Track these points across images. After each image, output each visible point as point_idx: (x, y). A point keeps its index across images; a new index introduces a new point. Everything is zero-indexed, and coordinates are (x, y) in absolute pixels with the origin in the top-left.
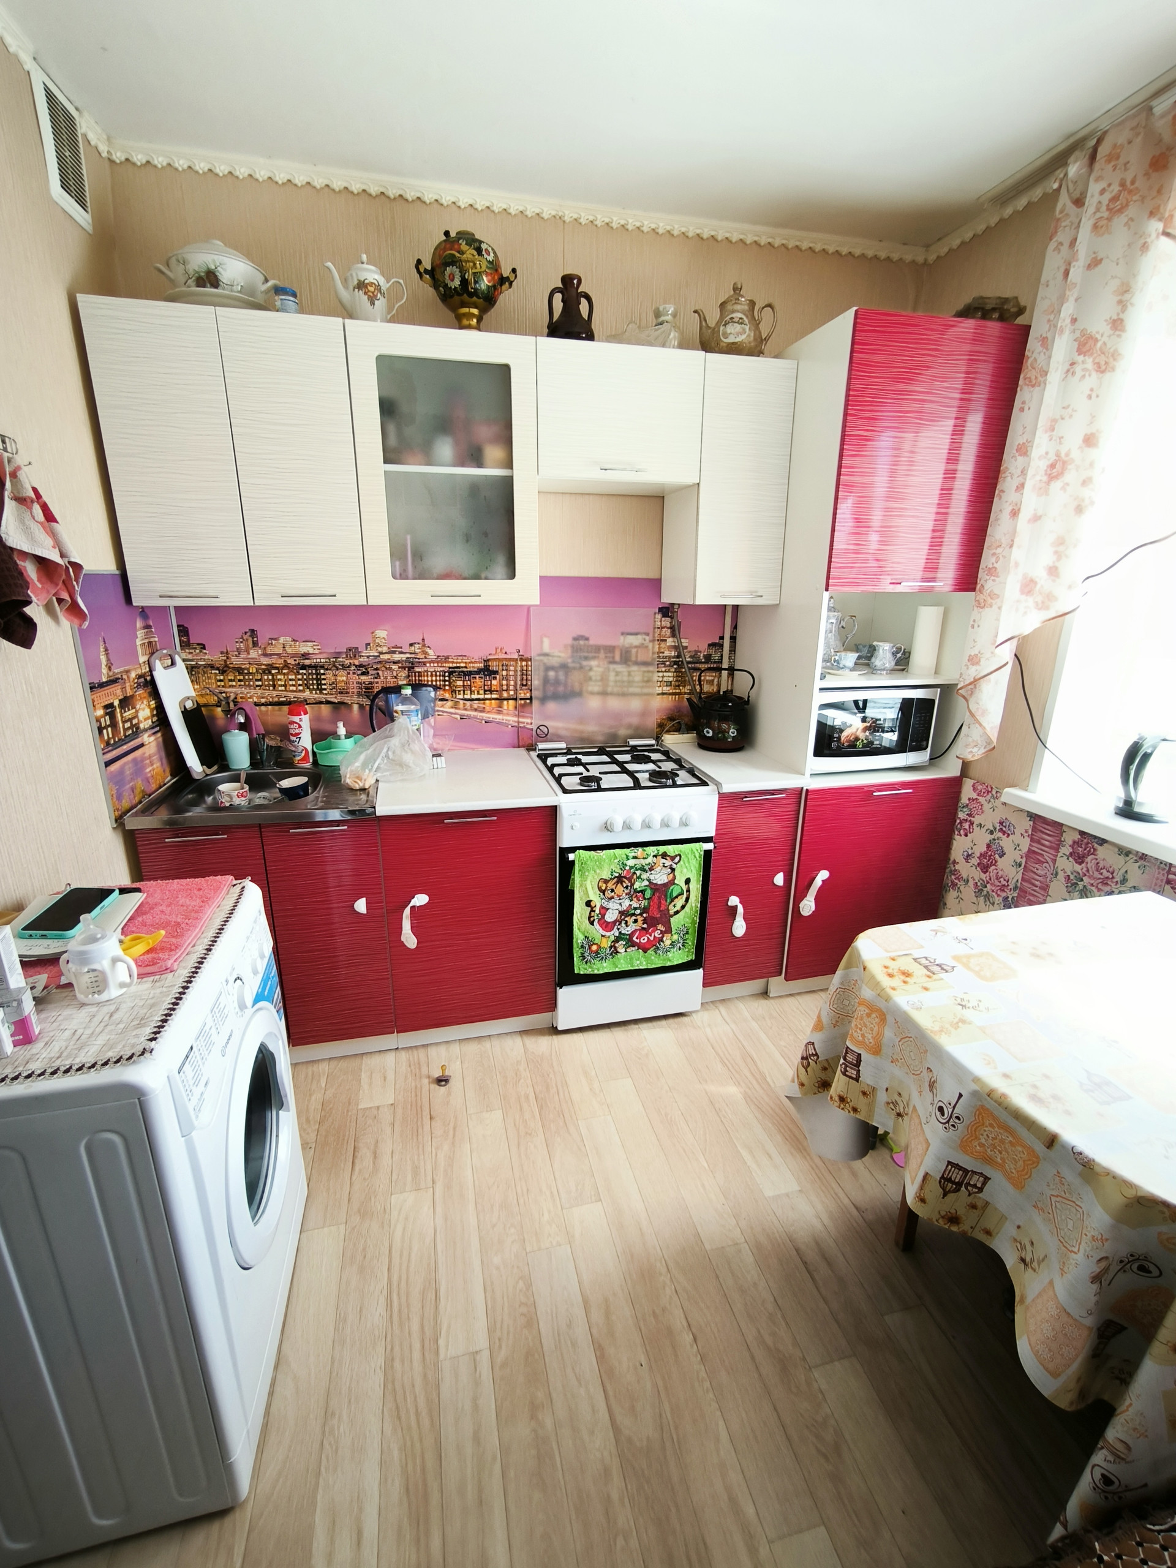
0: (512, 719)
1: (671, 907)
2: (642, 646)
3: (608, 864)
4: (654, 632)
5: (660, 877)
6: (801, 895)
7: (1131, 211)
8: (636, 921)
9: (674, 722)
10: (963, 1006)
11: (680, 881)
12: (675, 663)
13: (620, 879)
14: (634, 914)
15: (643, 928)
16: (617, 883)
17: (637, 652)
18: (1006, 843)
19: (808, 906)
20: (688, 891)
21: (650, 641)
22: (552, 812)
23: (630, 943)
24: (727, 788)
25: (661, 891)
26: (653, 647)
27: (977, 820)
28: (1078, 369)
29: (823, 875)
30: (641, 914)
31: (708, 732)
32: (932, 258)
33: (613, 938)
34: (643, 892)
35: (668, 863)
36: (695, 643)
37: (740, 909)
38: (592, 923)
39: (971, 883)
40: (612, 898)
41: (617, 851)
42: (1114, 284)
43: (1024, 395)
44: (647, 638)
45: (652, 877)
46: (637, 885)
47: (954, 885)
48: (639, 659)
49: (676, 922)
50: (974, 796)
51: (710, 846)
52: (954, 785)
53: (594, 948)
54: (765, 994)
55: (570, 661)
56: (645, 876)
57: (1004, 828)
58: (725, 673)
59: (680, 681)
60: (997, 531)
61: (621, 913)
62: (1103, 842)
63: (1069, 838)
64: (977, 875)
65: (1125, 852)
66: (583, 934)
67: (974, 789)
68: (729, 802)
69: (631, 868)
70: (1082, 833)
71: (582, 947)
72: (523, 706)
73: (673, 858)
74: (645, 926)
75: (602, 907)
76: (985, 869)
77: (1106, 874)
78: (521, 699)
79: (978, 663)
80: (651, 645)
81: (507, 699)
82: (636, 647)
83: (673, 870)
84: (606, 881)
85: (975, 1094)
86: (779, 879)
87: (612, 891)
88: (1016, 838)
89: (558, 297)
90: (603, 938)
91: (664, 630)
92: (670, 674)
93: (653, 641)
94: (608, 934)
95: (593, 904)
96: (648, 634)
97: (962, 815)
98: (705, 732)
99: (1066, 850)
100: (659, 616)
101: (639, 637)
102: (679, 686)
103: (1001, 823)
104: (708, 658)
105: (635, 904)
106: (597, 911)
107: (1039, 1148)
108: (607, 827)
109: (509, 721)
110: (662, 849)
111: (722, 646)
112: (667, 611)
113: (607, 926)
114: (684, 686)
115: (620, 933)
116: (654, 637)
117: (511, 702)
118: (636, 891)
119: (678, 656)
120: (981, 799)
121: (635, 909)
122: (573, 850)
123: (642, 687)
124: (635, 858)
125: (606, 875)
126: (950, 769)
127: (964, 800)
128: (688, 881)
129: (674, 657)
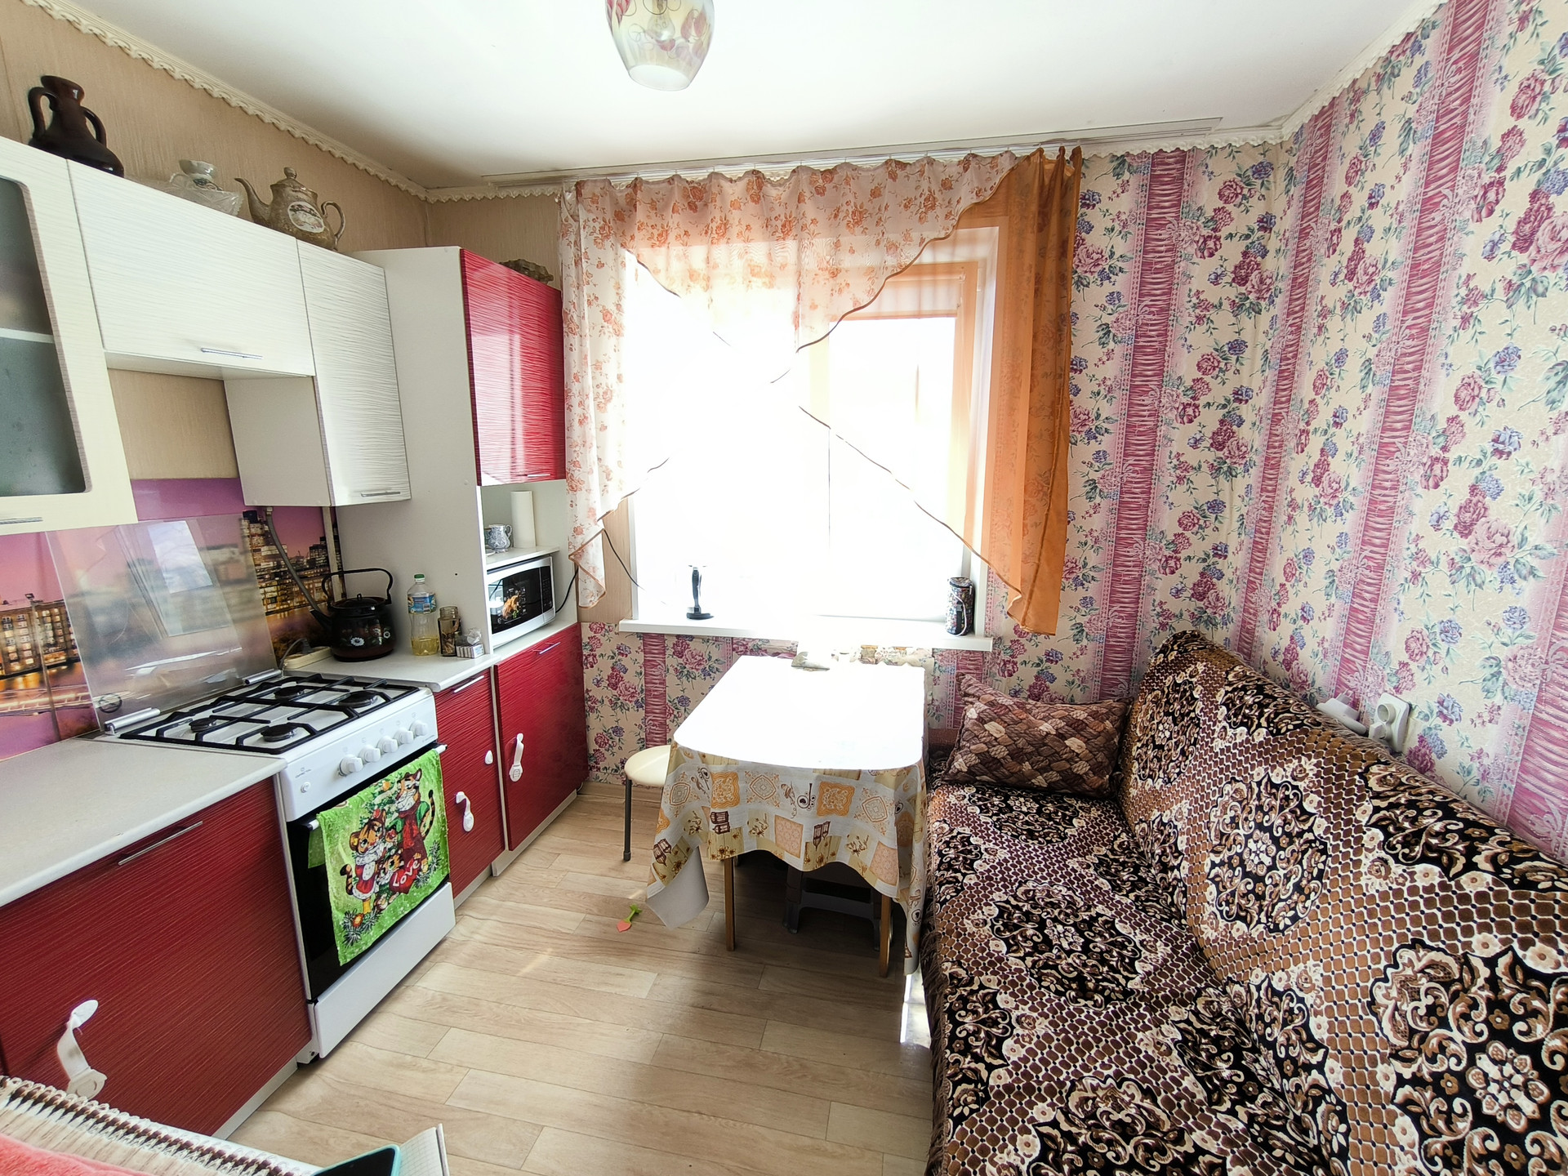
0: (39, 702)
1: (422, 828)
2: (230, 561)
3: (355, 812)
4: (244, 542)
5: (406, 803)
6: (507, 763)
7: (612, 238)
8: (393, 863)
9: (289, 643)
11: (425, 798)
12: (276, 575)
13: (370, 825)
14: (390, 857)
15: (401, 867)
16: (368, 830)
17: (226, 569)
18: (626, 661)
19: (516, 771)
20: (433, 804)
21: (241, 553)
23: (392, 891)
24: (444, 685)
25: (410, 817)
26: (246, 561)
27: (598, 652)
28: (606, 330)
29: (520, 737)
30: (396, 852)
31: (357, 641)
32: (432, 200)
33: (374, 897)
34: (394, 827)
35: (410, 783)
36: (297, 548)
37: (468, 803)
38: (350, 892)
39: (606, 702)
40: (367, 849)
41: (362, 794)
42: (612, 283)
43: (571, 340)
44: (236, 550)
45: (400, 806)
46: (388, 823)
47: (592, 709)
48: (232, 577)
49: (429, 843)
50: (592, 634)
51: (441, 748)
52: (576, 630)
53: (358, 920)
54: (491, 876)
55: (126, 596)
56: (393, 808)
57: (622, 651)
58: (336, 578)
59: (286, 595)
60: (574, 433)
61: (378, 862)
62: (692, 638)
63: (670, 643)
64: (610, 693)
65: (706, 640)
66: (342, 911)
67: (591, 629)
68: (443, 698)
69: (379, 805)
70: (678, 636)
71: (345, 927)
72: (55, 677)
73: (414, 776)
74: (402, 863)
75: (358, 867)
76: (614, 686)
77: (698, 658)
78: (49, 667)
79: (582, 533)
80: (242, 558)
81: (22, 673)
82: (223, 563)
83: (417, 788)
84: (356, 835)
85: (818, 778)
86: (489, 758)
87: (365, 841)
88: (633, 655)
90: (360, 901)
91: (256, 538)
92: (273, 589)
93: (244, 552)
94: (368, 895)
95: (348, 869)
96: (235, 546)
97: (585, 652)
98: (353, 642)
99: (670, 652)
100: (245, 523)
101: (225, 550)
102: (286, 600)
103: (619, 648)
104: (312, 563)
105: (389, 845)
106: (354, 875)
107: (853, 783)
108: (341, 773)
109: (34, 705)
110: (403, 770)
111: (325, 547)
112: (254, 515)
113: (365, 886)
114: (292, 599)
115: (381, 886)
116: (244, 547)
117: (31, 677)
118: (388, 830)
119: (279, 566)
120: (598, 635)
121: (390, 850)
122: (312, 815)
123: (243, 610)
124: (381, 792)
125: (355, 826)
126: (569, 619)
127: (585, 640)
128: (431, 794)
129: (273, 568)
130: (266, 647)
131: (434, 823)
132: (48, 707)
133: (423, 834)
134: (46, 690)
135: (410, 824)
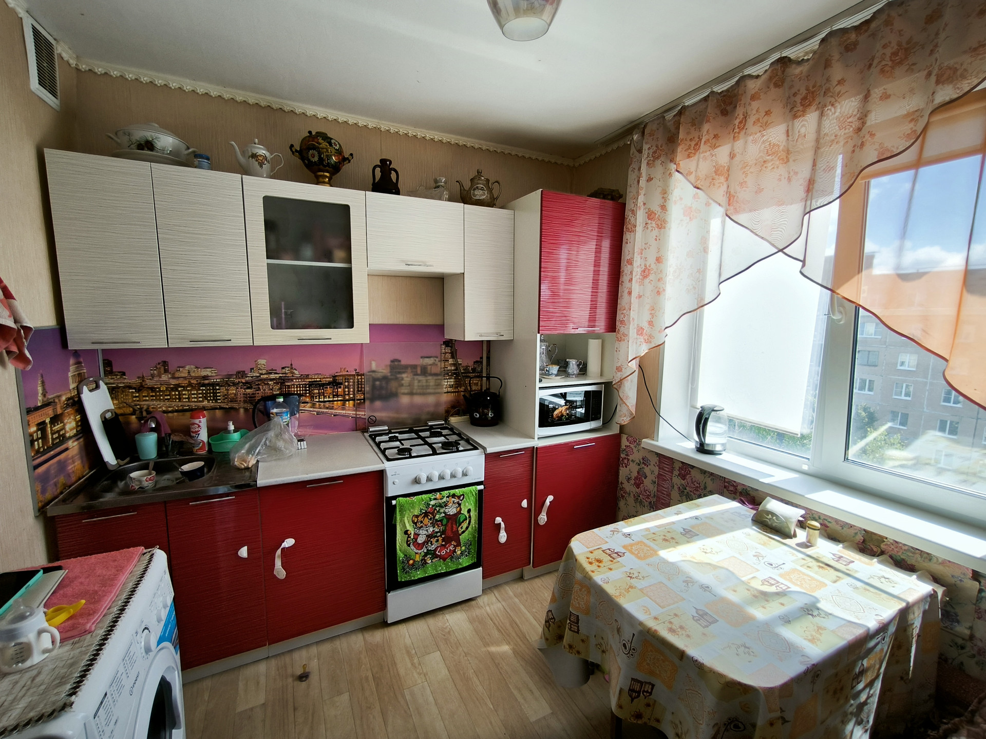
0: (352, 413)
1: (459, 529)
2: (434, 364)
3: (417, 506)
4: (441, 356)
5: (452, 510)
6: (538, 513)
7: (662, 158)
8: (437, 541)
9: (455, 409)
10: (631, 577)
11: (464, 511)
12: (455, 373)
13: (426, 514)
14: (436, 536)
15: (442, 545)
16: (424, 517)
17: (431, 368)
18: (647, 470)
19: (543, 518)
20: (470, 517)
21: (439, 361)
22: (380, 475)
23: (434, 555)
24: (489, 450)
25: (454, 520)
26: (441, 365)
27: (631, 458)
28: (649, 226)
29: (550, 498)
30: (441, 536)
31: (476, 415)
32: (577, 165)
33: (423, 554)
34: (441, 521)
35: (456, 500)
36: (465, 361)
37: (503, 525)
38: (409, 545)
39: (632, 494)
40: (422, 527)
41: (424, 496)
42: (659, 190)
43: (627, 236)
44: (437, 360)
45: (447, 511)
46: (437, 517)
47: (623, 497)
48: (432, 372)
49: (464, 538)
50: (628, 444)
51: (481, 487)
52: (617, 438)
53: (411, 562)
54: (521, 578)
55: (389, 374)
56: (442, 511)
57: (645, 461)
58: (484, 379)
59: (458, 384)
60: (623, 302)
61: (428, 536)
62: (693, 467)
63: (677, 466)
64: (634, 489)
65: (704, 472)
66: (403, 553)
67: (628, 440)
68: (491, 458)
69: (433, 506)
70: (682, 463)
71: (403, 562)
72: (359, 404)
73: (459, 497)
74: (444, 543)
75: (415, 534)
76: (638, 486)
77: (696, 485)
78: (358, 400)
79: (621, 371)
80: (439, 364)
81: (348, 400)
82: (430, 365)
83: (460, 505)
84: (417, 516)
85: (641, 632)
86: (525, 504)
87: (422, 522)
88: (651, 467)
89: (378, 170)
90: (417, 555)
91: (447, 354)
92: (452, 380)
93: (440, 361)
94: (420, 551)
95: (409, 533)
96: (437, 357)
97: (623, 456)
98: (475, 414)
99: (676, 473)
100: (444, 346)
101: (432, 359)
102: (457, 387)
103: (643, 459)
104: (474, 370)
105: (437, 530)
106: (412, 537)
107: (676, 661)
108: (417, 481)
109: (350, 414)
110: (452, 492)
111: (481, 362)
112: (449, 343)
113: (419, 546)
114: (460, 387)
115: (428, 550)
116: (441, 358)
117: (351, 402)
118: (437, 521)
119: (456, 370)
120: (632, 446)
121: (437, 532)
122: (395, 498)
123: (435, 389)
124: (435, 499)
125: (417, 512)
126: (615, 430)
127: (623, 447)
128: (469, 511)
129: (454, 370)
130: (442, 409)
131: (470, 529)
132: (355, 416)
133: (460, 532)
134: (355, 409)
135: (452, 524)
